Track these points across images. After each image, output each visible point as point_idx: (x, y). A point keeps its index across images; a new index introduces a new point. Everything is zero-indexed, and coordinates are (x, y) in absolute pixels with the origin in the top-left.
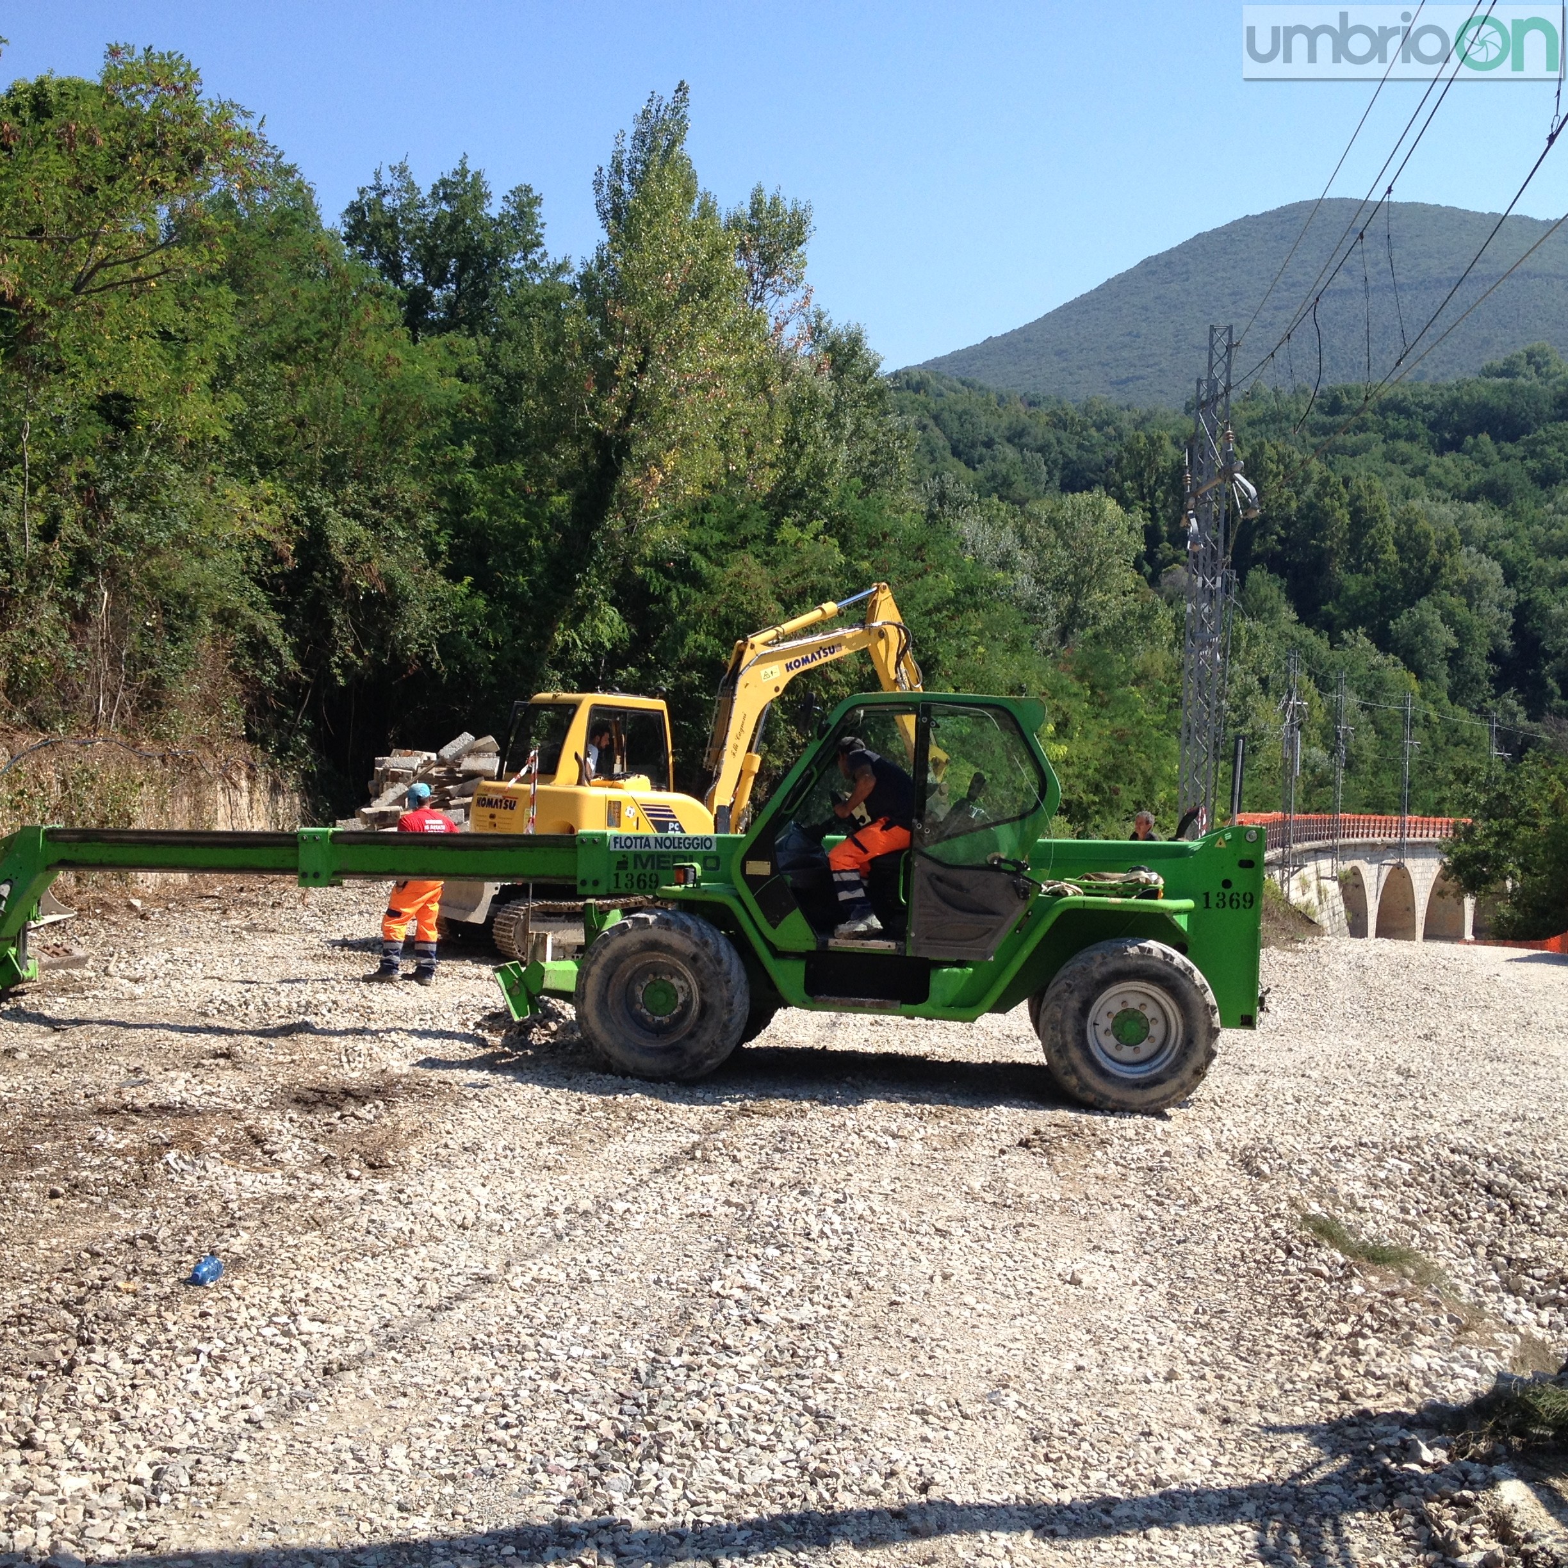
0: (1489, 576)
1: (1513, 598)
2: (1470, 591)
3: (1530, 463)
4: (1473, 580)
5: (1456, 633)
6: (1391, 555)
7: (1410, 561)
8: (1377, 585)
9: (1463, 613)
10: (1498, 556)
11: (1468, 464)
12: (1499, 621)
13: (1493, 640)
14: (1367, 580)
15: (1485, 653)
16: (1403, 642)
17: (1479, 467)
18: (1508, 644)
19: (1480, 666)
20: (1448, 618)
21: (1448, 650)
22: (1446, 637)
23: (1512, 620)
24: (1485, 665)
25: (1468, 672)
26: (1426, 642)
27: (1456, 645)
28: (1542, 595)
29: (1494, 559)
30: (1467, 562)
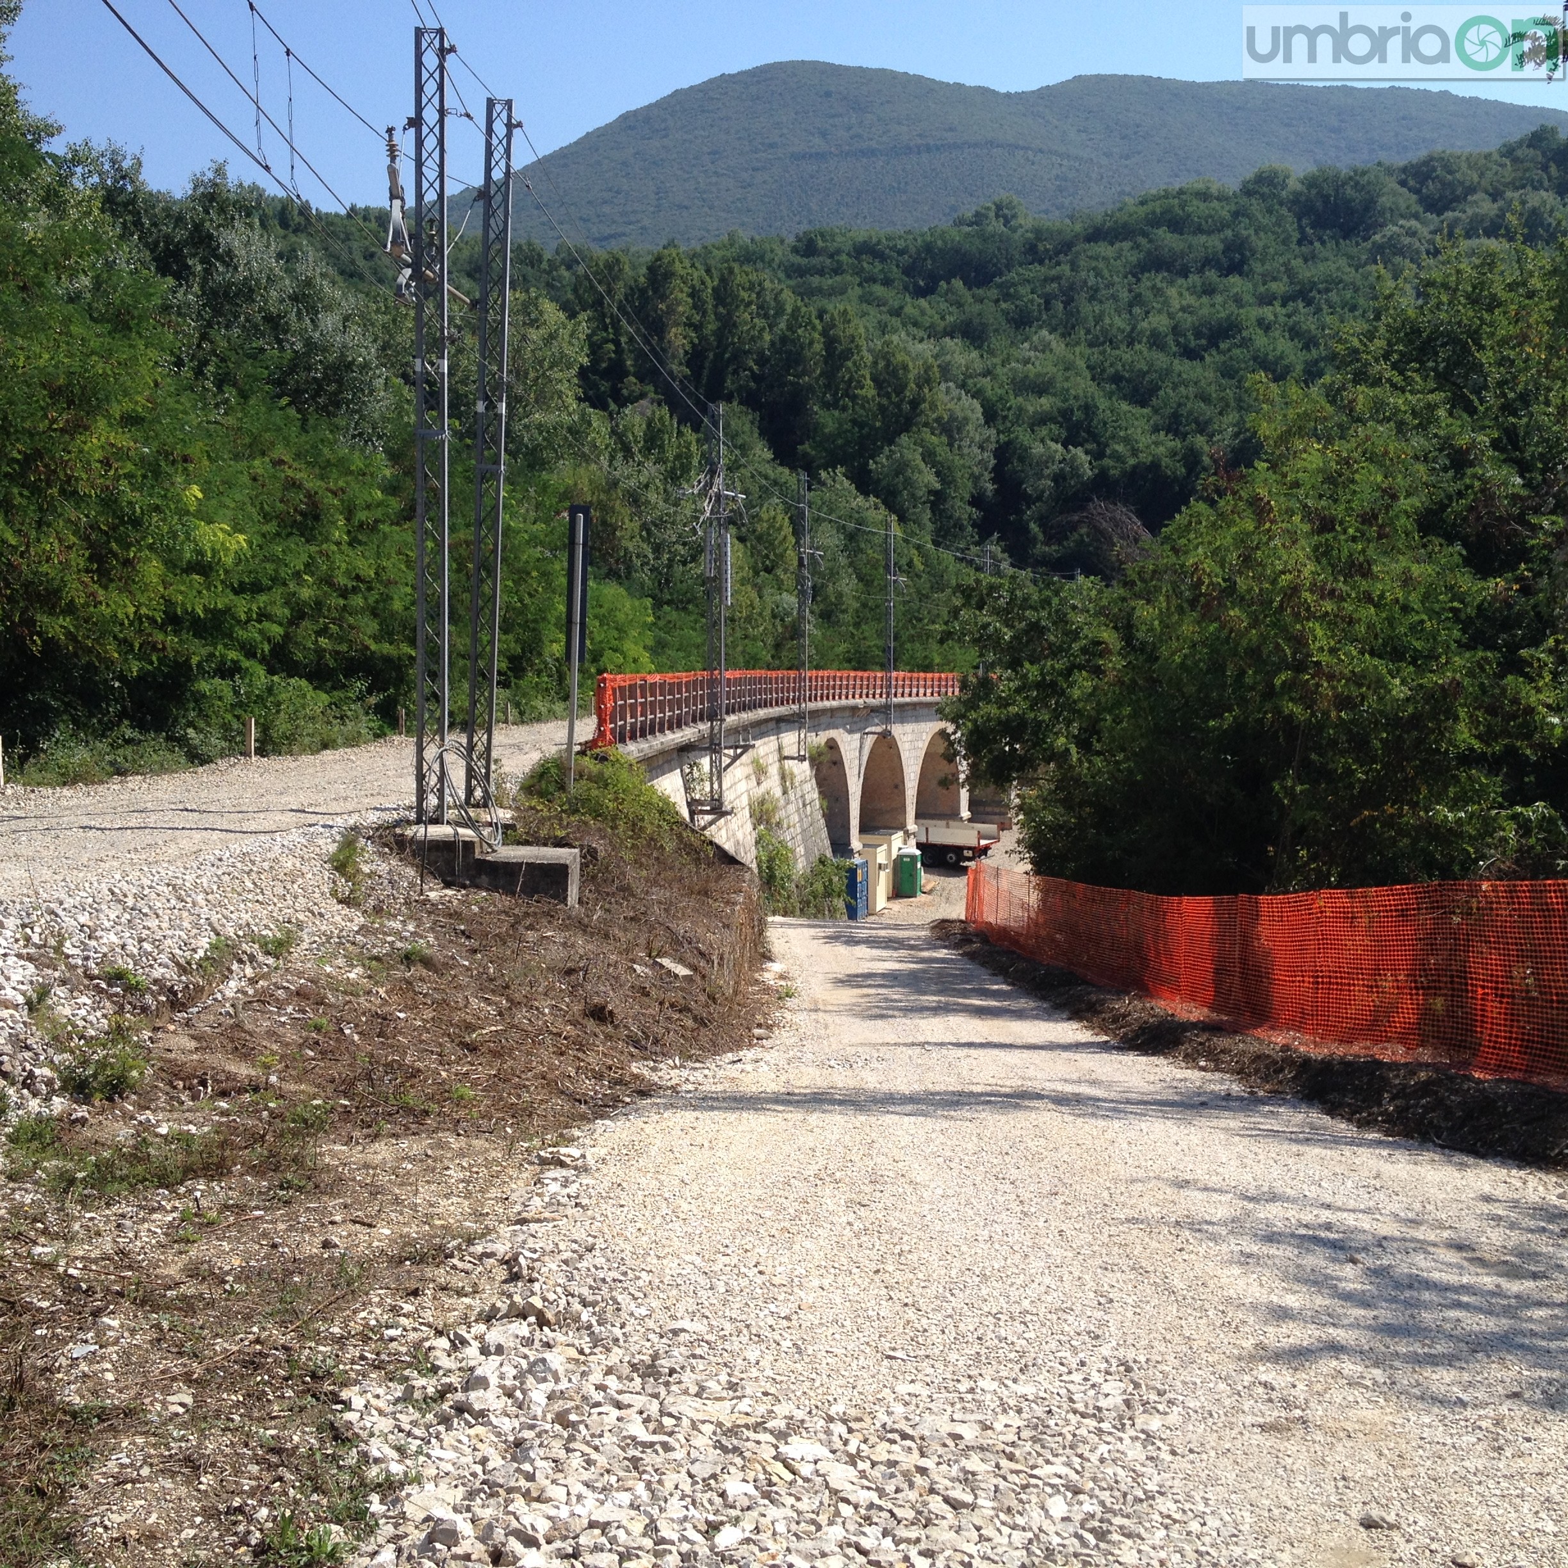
0: (969, 413)
1: (993, 439)
2: (951, 429)
3: (1004, 305)
4: (953, 418)
5: (938, 474)
6: (869, 390)
7: (889, 398)
8: (854, 422)
9: (943, 453)
10: (977, 394)
11: (944, 306)
12: (980, 462)
13: (975, 484)
14: (844, 416)
15: (967, 496)
16: (884, 483)
17: (953, 309)
18: (990, 487)
19: (963, 511)
20: (929, 456)
21: (930, 492)
22: (928, 478)
23: (993, 462)
24: (968, 508)
25: (951, 517)
26: (908, 482)
27: (938, 486)
28: (1022, 435)
29: (973, 397)
30: (946, 399)
